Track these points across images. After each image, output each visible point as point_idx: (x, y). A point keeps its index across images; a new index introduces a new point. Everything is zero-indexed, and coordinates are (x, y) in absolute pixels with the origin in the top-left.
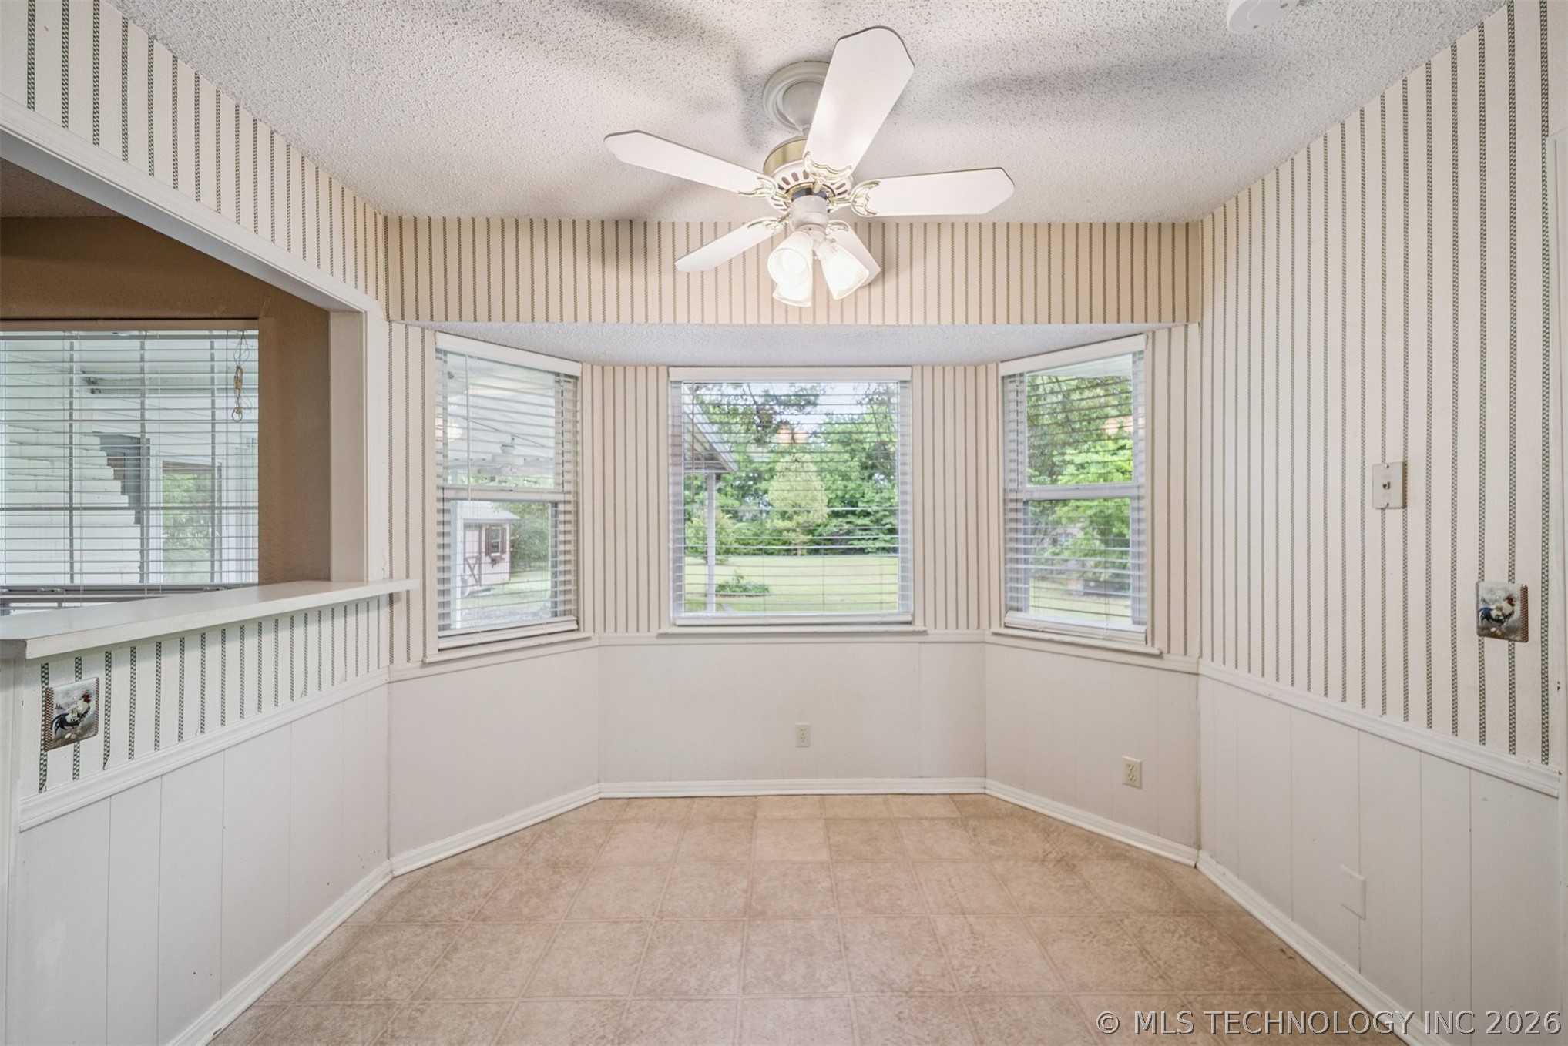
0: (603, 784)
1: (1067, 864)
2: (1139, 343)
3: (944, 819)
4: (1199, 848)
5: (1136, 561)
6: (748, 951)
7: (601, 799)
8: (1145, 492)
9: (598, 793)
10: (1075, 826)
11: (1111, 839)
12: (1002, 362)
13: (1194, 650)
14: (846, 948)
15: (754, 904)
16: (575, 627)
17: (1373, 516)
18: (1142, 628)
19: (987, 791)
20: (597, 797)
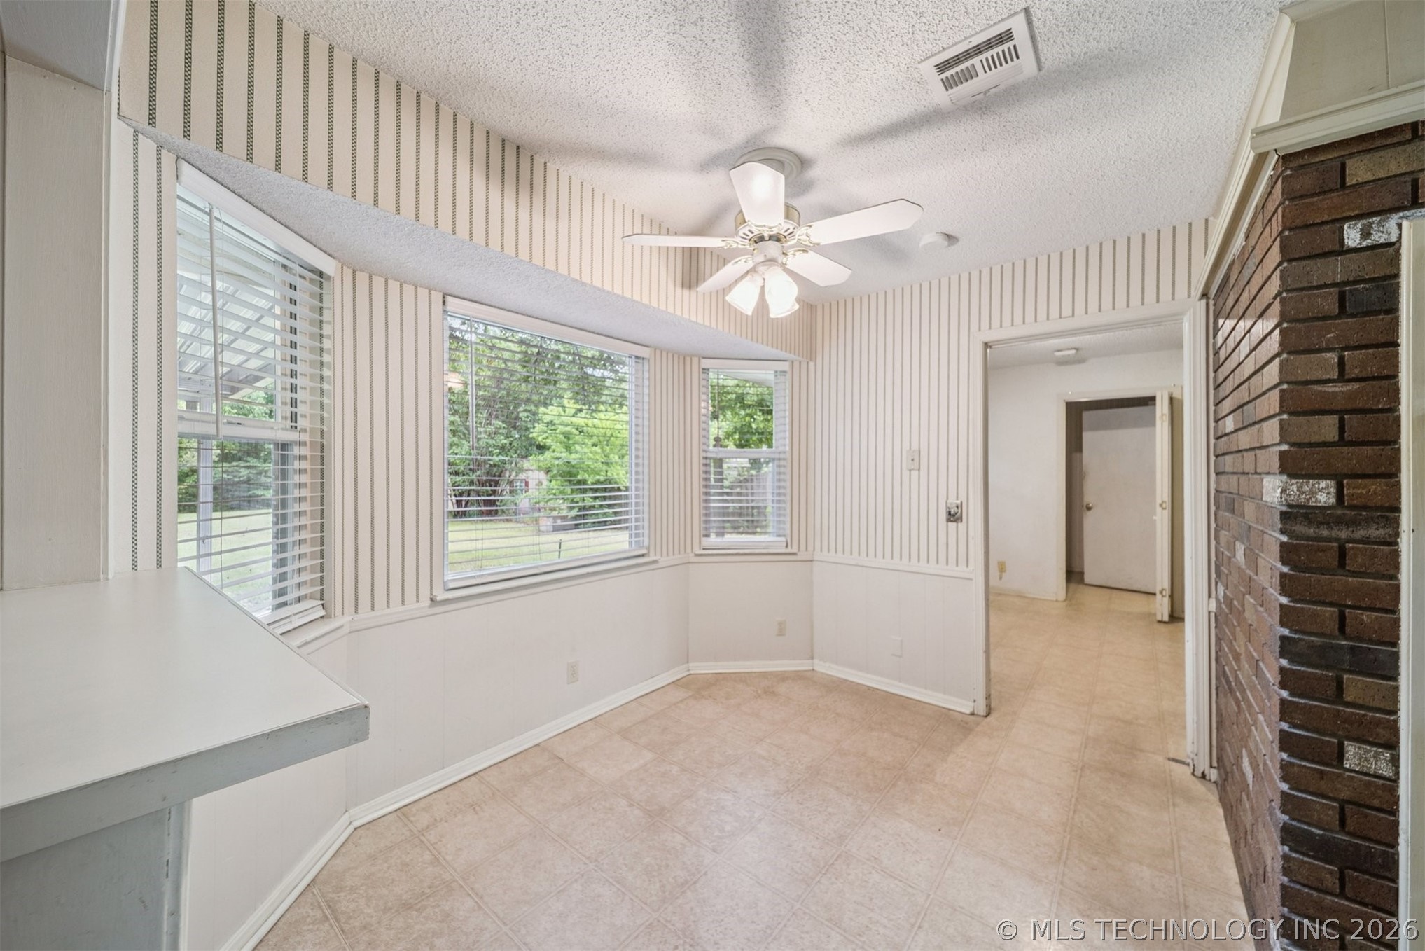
0: (353, 811)
1: (769, 693)
2: (785, 366)
3: (687, 698)
4: (812, 658)
5: (778, 498)
6: (686, 833)
7: (356, 829)
8: (788, 456)
9: (350, 824)
10: (752, 672)
11: (785, 672)
12: (704, 358)
13: (810, 548)
14: (736, 792)
15: (648, 808)
16: (323, 613)
17: (906, 473)
18: (783, 539)
19: (692, 672)
20: (351, 829)
